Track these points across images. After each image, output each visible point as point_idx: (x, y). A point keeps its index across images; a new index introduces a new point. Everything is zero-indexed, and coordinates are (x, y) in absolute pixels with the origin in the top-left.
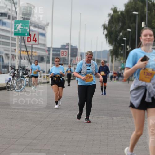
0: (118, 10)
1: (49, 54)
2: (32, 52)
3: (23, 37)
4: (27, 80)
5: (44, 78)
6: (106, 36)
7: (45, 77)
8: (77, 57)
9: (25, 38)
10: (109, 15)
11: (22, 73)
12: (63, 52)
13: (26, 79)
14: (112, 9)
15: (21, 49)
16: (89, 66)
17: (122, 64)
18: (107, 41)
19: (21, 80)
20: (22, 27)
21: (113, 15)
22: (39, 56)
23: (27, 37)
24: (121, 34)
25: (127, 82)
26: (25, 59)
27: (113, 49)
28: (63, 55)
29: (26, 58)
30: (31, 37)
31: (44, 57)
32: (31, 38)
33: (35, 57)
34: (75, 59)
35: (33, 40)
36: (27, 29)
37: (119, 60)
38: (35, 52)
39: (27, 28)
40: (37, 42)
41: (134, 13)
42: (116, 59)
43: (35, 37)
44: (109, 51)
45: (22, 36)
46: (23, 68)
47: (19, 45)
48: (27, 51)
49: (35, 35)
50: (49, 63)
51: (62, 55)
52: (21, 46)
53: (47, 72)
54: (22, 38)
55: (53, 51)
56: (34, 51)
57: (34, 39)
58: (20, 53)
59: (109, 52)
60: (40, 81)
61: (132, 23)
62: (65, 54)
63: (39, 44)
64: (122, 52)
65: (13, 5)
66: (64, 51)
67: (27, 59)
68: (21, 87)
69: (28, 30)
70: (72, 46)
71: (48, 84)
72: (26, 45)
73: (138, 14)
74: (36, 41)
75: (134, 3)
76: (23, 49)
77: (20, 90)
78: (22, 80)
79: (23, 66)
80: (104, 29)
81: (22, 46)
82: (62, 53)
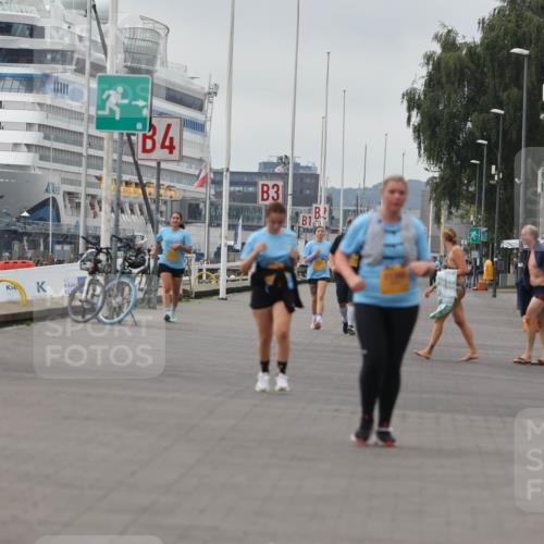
0: (460, 40)
1: (219, 195)
2: (159, 186)
3: (129, 135)
4: (140, 283)
5: (200, 277)
6: (417, 130)
7: (204, 273)
8: (314, 206)
9: (133, 138)
10: (429, 58)
11: (125, 260)
12: (267, 186)
13: (138, 280)
14: (437, 37)
15: (120, 177)
16: (394, 232)
17: (472, 230)
18: (419, 148)
19: (121, 286)
20: (126, 101)
21: (439, 58)
22: (183, 201)
23: (141, 134)
24: (469, 125)
25: (491, 290)
26: (132, 211)
27: (442, 178)
28: (268, 199)
29: (137, 208)
30: (154, 133)
31: (202, 206)
32: (156, 138)
33: (169, 203)
34: (310, 211)
35: (163, 146)
36: (143, 107)
37: (462, 217)
38: (169, 188)
39: (141, 103)
40: (176, 152)
41: (516, 50)
42: (450, 213)
43: (170, 135)
44: (427, 183)
45: (125, 132)
46: (128, 244)
47: (115, 160)
48: (141, 185)
49: (169, 126)
50: (219, 225)
51: (263, 199)
52: (119, 166)
53: (212, 256)
54: (125, 138)
55: (232, 183)
56: (165, 182)
57: (167, 143)
58: (119, 191)
59: (428, 188)
60: (187, 288)
61: (506, 88)
62: (272, 193)
63: (182, 158)
64: (471, 189)
65: (94, 23)
66: (270, 183)
67: (142, 213)
68: (120, 308)
69: (146, 112)
70: (297, 166)
71: (215, 298)
72: (140, 162)
73: (529, 56)
74: (171, 148)
75: (513, 18)
76: (126, 177)
77: (116, 319)
78: (123, 283)
79: (129, 234)
80: (410, 109)
81: (124, 167)
82: (263, 192)
